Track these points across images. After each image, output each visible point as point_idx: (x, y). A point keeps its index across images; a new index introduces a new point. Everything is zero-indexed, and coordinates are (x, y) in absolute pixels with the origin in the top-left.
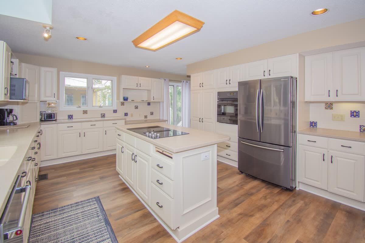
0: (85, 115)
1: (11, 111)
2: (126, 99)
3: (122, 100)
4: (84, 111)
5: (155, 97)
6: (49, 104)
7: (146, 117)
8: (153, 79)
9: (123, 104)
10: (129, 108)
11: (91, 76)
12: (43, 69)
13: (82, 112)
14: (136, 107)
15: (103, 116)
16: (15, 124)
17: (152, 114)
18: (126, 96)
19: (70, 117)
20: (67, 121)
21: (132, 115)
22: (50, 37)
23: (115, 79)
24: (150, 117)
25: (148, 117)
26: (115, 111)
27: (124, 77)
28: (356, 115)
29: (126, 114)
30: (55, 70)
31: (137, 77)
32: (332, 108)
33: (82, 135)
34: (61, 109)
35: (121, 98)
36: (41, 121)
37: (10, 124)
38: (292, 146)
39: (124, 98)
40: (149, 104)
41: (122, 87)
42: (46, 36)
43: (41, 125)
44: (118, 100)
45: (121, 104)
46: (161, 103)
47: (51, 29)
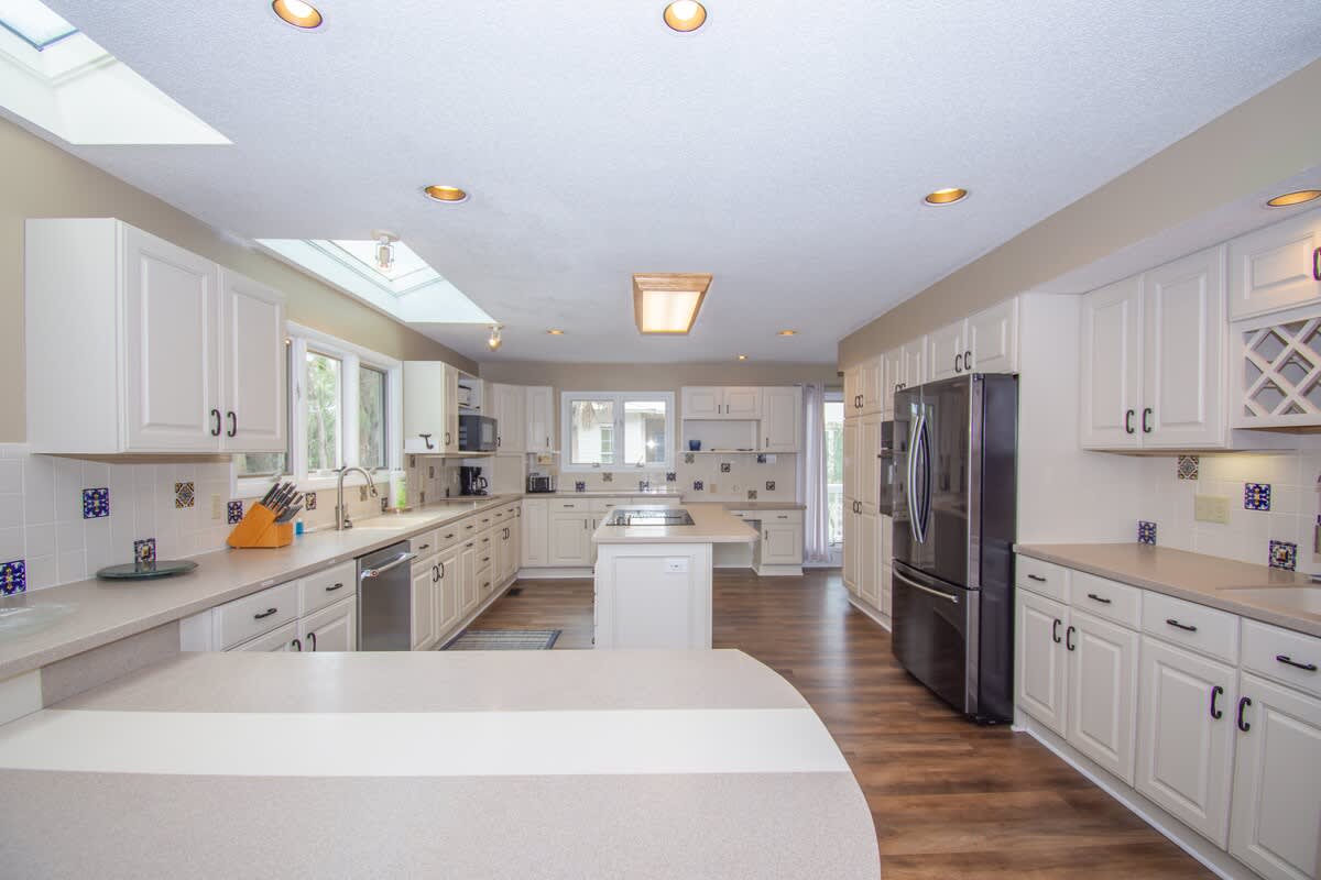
0: (608, 483)
1: (479, 470)
2: (695, 446)
3: (686, 449)
4: (605, 474)
5: (770, 440)
6: (540, 460)
7: (752, 494)
8: (766, 390)
9: (690, 459)
10: (706, 469)
11: (618, 394)
12: (531, 390)
13: (602, 477)
14: (726, 468)
15: (645, 486)
16: (485, 494)
17: (771, 486)
18: (695, 438)
19: (580, 486)
20: (575, 493)
21: (713, 489)
22: (500, 343)
23: (672, 394)
24: (764, 497)
25: (758, 495)
26: (671, 477)
27: (686, 391)
28: (1261, 502)
29: (698, 486)
30: (548, 390)
31: (718, 389)
32: (1194, 476)
33: (590, 523)
34: (564, 468)
35: (685, 445)
36: (528, 491)
37: (479, 493)
38: (977, 589)
39: (691, 443)
40: (761, 459)
41: (683, 417)
42: (493, 342)
43: (524, 501)
44: (677, 448)
45: (684, 458)
46: (799, 456)
47: (500, 328)
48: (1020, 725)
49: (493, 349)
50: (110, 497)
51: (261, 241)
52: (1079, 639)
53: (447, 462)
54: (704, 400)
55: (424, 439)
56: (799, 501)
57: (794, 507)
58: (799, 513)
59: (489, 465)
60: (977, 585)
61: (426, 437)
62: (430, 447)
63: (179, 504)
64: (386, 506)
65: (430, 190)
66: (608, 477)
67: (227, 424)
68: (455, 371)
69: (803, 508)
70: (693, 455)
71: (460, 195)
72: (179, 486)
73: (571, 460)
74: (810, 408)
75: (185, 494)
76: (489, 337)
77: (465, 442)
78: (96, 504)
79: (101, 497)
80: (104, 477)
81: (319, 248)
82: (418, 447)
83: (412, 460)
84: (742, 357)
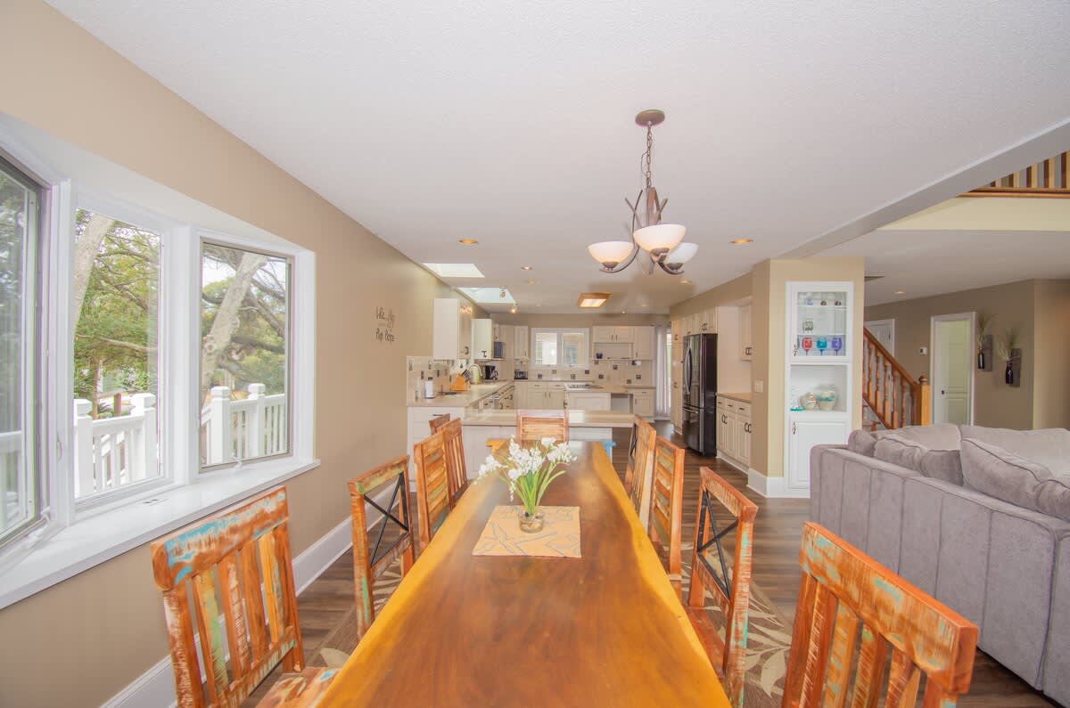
0: (555, 374)
1: (494, 367)
2: (599, 356)
3: (594, 358)
5: (639, 353)
7: (629, 381)
8: (636, 328)
9: (596, 362)
10: (605, 367)
11: (561, 330)
12: (517, 327)
13: (552, 371)
14: (615, 368)
15: (573, 377)
16: (497, 379)
17: (639, 377)
20: (538, 379)
21: (609, 378)
23: (587, 330)
24: (635, 383)
25: (632, 382)
26: (587, 372)
27: (595, 328)
29: (601, 377)
30: (526, 328)
31: (611, 328)
33: (548, 394)
34: (533, 367)
35: (593, 355)
36: (516, 378)
37: (493, 378)
38: (703, 408)
39: (597, 355)
40: (634, 363)
41: (594, 341)
42: (514, 310)
43: (514, 383)
44: (590, 357)
45: (594, 362)
46: (654, 363)
48: (719, 456)
49: (513, 313)
52: (728, 420)
53: (486, 363)
54: (604, 333)
56: (653, 385)
57: (652, 388)
58: (652, 391)
59: (500, 365)
61: (484, 352)
62: (484, 356)
66: (554, 371)
69: (655, 388)
70: (598, 361)
73: (536, 363)
74: (659, 336)
75: (446, 372)
76: (511, 308)
77: (494, 354)
82: (481, 357)
83: (476, 361)
84: (624, 312)
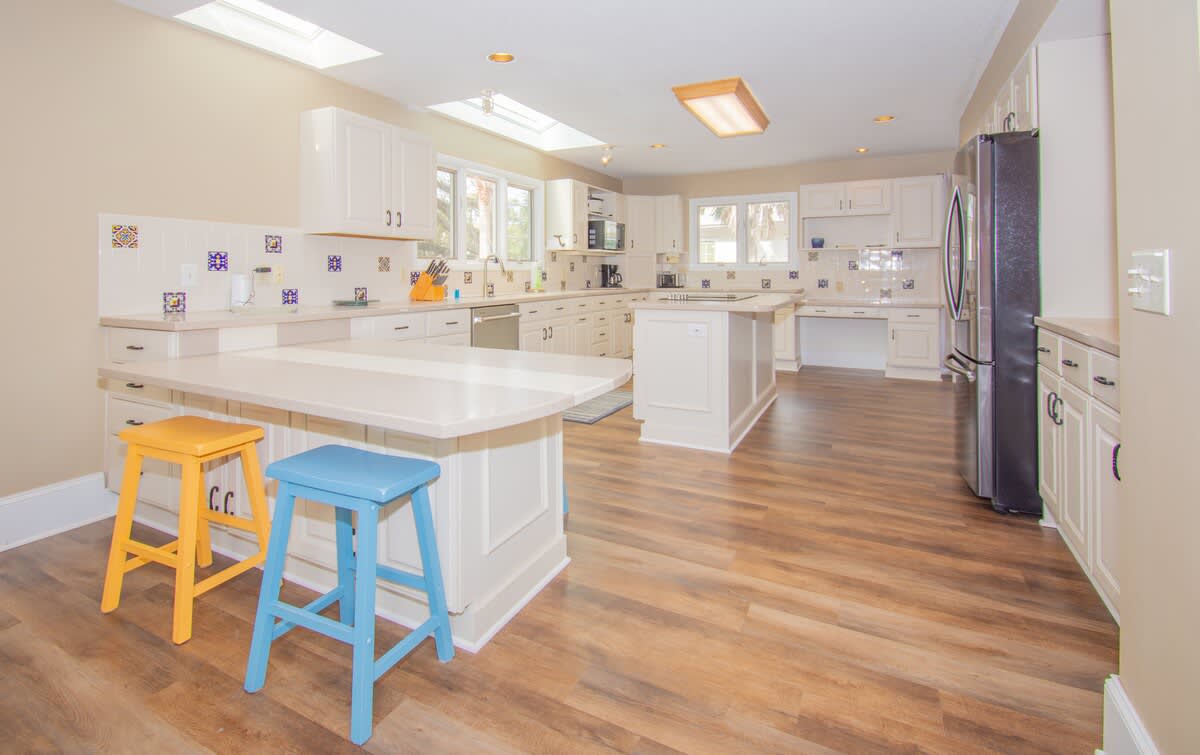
1: (614, 267)
2: (818, 243)
3: (807, 248)
4: (729, 272)
5: (902, 235)
6: (668, 259)
7: (886, 293)
8: (897, 181)
9: (813, 257)
10: (830, 266)
14: (854, 266)
15: (767, 284)
16: (621, 287)
17: (910, 285)
19: (707, 283)
21: (838, 286)
22: (612, 160)
23: (794, 194)
24: (899, 296)
25: (893, 293)
26: (793, 275)
27: (804, 189)
29: (823, 284)
30: (676, 199)
31: (841, 185)
34: (692, 266)
35: (807, 242)
36: (659, 287)
37: (616, 285)
38: (989, 363)
39: (814, 241)
41: (806, 215)
42: (605, 160)
43: (652, 294)
44: (799, 245)
45: (807, 257)
47: (611, 148)
48: (1047, 522)
49: (605, 165)
50: (342, 260)
51: (430, 107)
52: (1064, 413)
53: (588, 259)
54: (824, 197)
55: (557, 239)
58: (935, 312)
59: (623, 262)
60: (989, 358)
61: (559, 237)
62: (563, 245)
63: (381, 269)
64: (529, 288)
65: (493, 57)
66: (731, 275)
67: (395, 220)
68: (584, 187)
70: (816, 254)
71: (511, 58)
72: (381, 259)
73: (698, 259)
75: (384, 264)
77: (593, 242)
78: (335, 264)
79: (337, 261)
80: (337, 248)
81: (471, 104)
82: (555, 245)
83: (554, 256)
84: (862, 150)
